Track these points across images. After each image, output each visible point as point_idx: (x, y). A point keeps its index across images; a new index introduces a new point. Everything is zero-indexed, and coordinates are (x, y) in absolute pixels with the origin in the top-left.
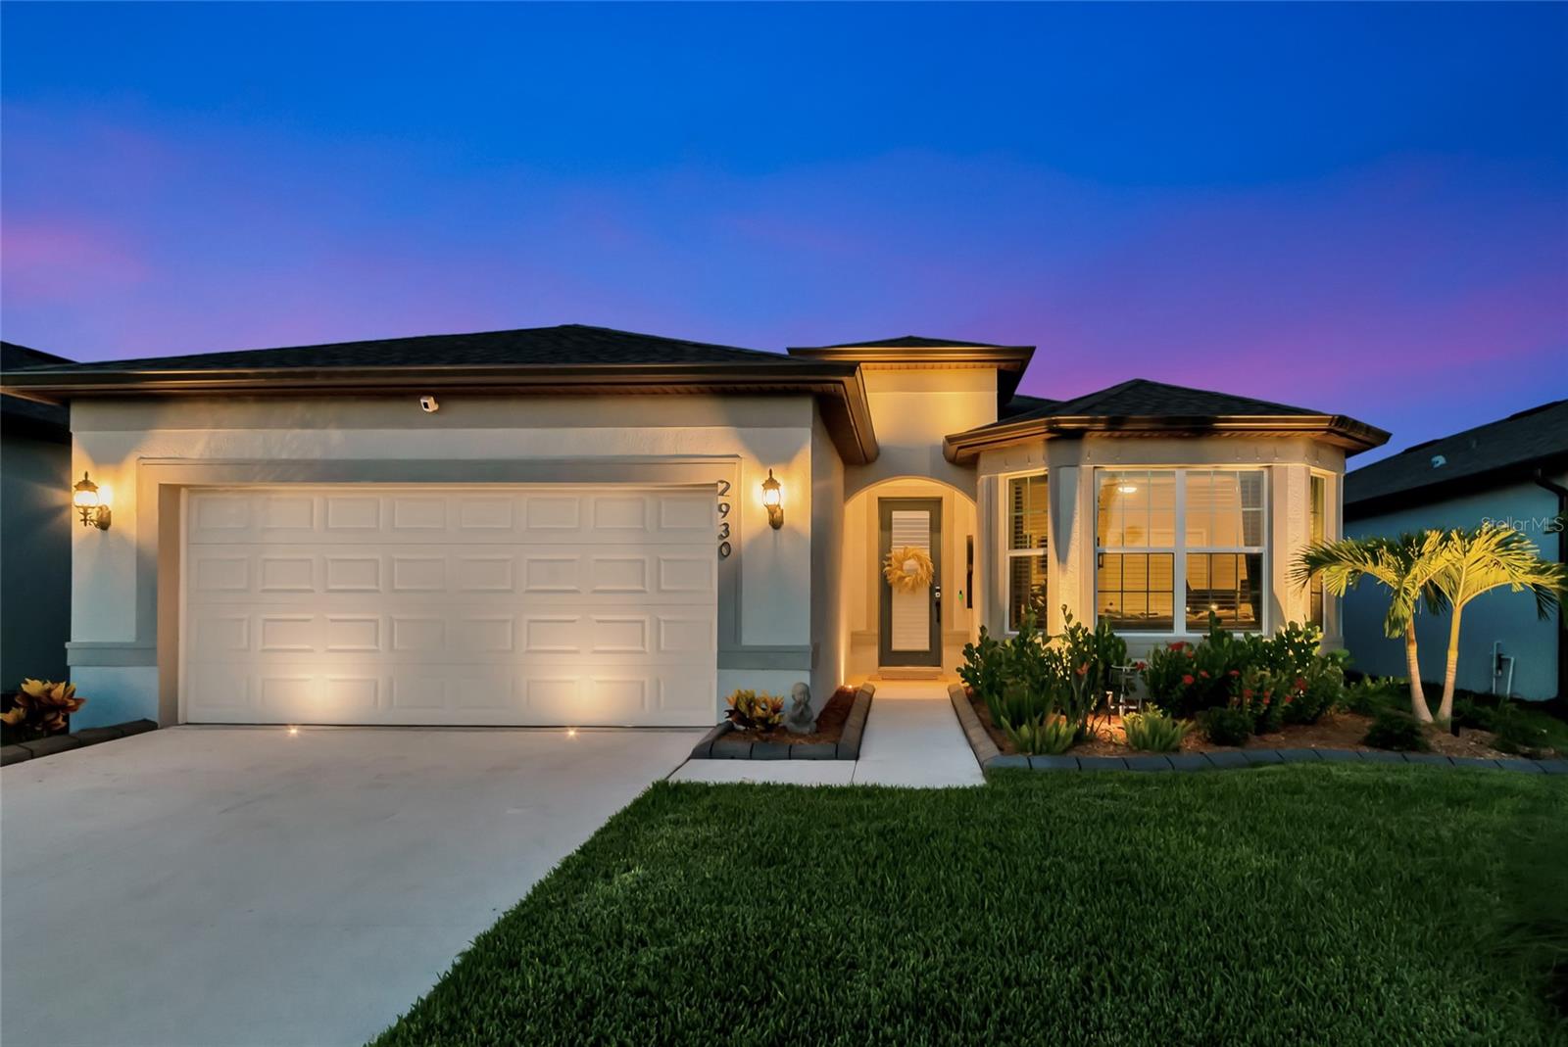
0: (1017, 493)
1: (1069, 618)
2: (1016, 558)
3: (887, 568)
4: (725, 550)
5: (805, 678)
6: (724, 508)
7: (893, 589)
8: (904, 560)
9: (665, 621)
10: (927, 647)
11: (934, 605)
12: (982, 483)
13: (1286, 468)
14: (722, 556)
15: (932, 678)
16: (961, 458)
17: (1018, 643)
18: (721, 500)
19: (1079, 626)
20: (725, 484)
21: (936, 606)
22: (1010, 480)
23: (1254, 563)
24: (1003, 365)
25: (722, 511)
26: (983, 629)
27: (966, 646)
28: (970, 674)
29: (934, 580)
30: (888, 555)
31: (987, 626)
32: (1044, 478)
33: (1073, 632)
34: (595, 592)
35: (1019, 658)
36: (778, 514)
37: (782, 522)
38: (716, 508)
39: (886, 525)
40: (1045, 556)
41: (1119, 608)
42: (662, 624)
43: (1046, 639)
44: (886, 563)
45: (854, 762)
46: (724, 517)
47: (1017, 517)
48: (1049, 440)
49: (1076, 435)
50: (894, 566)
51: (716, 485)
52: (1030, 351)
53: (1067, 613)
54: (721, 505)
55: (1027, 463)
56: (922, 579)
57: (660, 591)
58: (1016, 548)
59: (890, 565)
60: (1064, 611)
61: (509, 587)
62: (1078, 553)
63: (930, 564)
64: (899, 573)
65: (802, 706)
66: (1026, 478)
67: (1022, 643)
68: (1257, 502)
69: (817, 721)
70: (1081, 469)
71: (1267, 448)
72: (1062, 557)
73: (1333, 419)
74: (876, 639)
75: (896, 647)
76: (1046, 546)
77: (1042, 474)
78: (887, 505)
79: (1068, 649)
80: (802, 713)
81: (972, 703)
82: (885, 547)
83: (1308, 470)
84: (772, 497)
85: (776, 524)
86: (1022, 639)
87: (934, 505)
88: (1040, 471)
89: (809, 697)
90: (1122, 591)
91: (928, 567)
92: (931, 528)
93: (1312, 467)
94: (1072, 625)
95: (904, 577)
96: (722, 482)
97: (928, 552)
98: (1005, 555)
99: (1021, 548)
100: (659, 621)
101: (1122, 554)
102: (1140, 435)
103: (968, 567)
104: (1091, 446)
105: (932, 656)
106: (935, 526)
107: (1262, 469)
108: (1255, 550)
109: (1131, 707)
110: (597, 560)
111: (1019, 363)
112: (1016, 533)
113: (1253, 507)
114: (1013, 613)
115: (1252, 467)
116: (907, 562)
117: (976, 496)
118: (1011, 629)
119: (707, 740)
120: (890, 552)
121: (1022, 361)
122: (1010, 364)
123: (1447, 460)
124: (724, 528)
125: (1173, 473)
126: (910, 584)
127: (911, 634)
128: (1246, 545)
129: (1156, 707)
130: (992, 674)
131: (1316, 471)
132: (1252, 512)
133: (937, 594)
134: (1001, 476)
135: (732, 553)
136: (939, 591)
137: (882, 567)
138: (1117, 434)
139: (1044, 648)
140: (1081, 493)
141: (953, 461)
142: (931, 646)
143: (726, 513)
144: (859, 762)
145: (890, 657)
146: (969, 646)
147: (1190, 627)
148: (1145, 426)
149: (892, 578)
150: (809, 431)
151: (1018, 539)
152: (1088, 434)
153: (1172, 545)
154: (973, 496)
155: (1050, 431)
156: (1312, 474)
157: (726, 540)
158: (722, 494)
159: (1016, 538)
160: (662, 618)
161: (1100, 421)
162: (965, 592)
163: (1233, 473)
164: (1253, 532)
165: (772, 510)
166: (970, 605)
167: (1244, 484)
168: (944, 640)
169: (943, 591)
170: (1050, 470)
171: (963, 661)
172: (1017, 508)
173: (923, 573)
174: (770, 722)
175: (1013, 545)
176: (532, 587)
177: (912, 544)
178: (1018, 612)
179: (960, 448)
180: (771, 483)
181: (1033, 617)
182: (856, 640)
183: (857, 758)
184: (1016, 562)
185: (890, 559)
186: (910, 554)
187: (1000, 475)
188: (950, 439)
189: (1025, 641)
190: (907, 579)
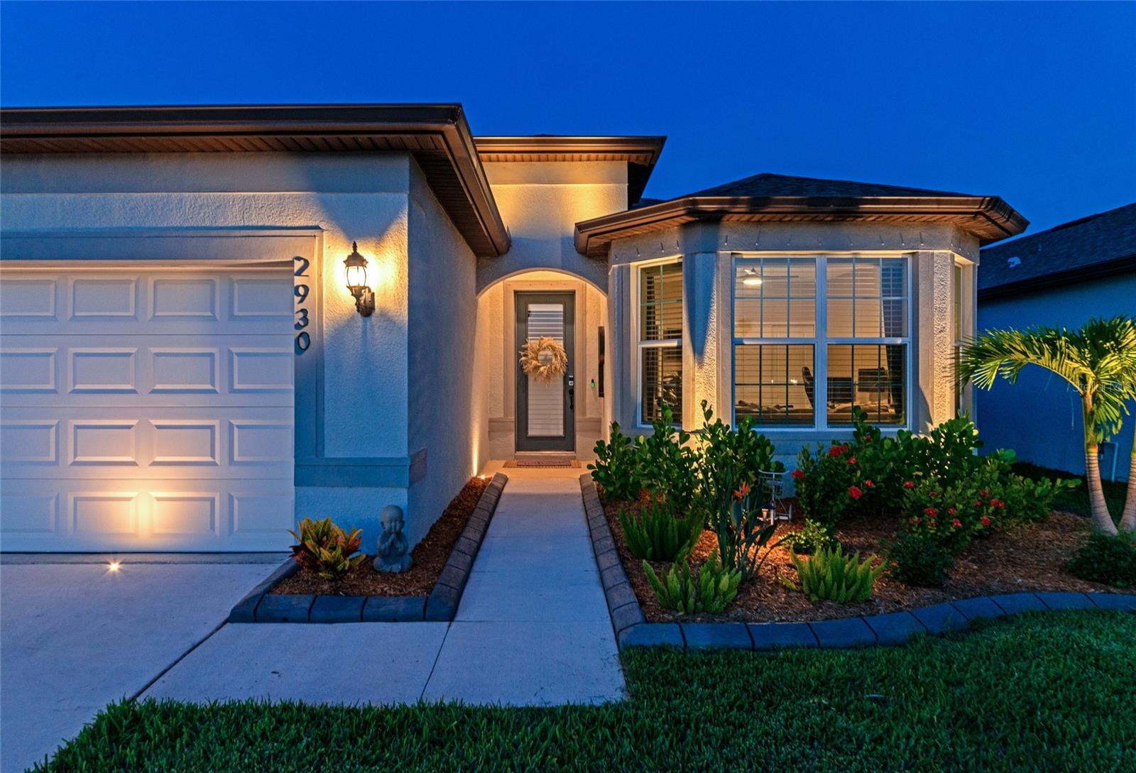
0: (649, 283)
1: (708, 415)
2: (648, 349)
3: (523, 358)
4: (303, 343)
5: (401, 497)
6: (301, 291)
7: (529, 377)
8: (539, 350)
9: (239, 427)
10: (561, 433)
11: (568, 393)
12: (613, 274)
13: (933, 254)
14: (299, 351)
15: (565, 463)
16: (592, 249)
17: (654, 443)
18: (298, 281)
19: (719, 423)
20: (302, 262)
21: (570, 393)
22: (642, 269)
23: (896, 354)
24: (634, 156)
25: (298, 295)
26: (615, 425)
27: (597, 443)
28: (602, 474)
29: (568, 369)
30: (523, 346)
31: (619, 423)
32: (677, 266)
33: (712, 430)
34: (155, 391)
35: (654, 459)
36: (366, 296)
37: (372, 308)
38: (292, 291)
39: (522, 317)
40: (680, 347)
41: (757, 402)
42: (236, 430)
43: (684, 437)
44: (522, 353)
45: (447, 624)
46: (301, 301)
47: (649, 308)
48: (685, 226)
49: (713, 219)
50: (530, 357)
51: (291, 263)
52: (661, 141)
53: (707, 409)
54: (297, 287)
55: (661, 251)
56: (555, 368)
57: (233, 391)
58: (648, 339)
59: (525, 355)
60: (704, 406)
61: (51, 387)
62: (715, 344)
63: (564, 354)
64: (534, 362)
65: (393, 536)
66: (659, 267)
67: (658, 442)
68: (899, 291)
69: (412, 554)
70: (718, 255)
71: (914, 233)
72: (699, 351)
73: (983, 201)
74: (513, 426)
75: (532, 432)
76: (680, 337)
77: (676, 261)
78: (523, 298)
79: (708, 450)
80: (392, 545)
81: (604, 506)
82: (521, 338)
83: (953, 257)
84: (357, 276)
85: (366, 309)
86: (659, 435)
87: (567, 297)
88: (674, 259)
89: (403, 524)
90: (760, 385)
91: (562, 357)
92: (565, 321)
93: (956, 255)
94: (713, 421)
95: (540, 367)
96: (299, 259)
97: (561, 343)
98: (637, 347)
99: (654, 338)
100: (231, 426)
101: (761, 346)
102: (781, 220)
103: (599, 358)
104: (727, 231)
105: (566, 441)
106: (569, 318)
107: (905, 256)
108: (899, 341)
109: (781, 518)
110: (158, 355)
111: (650, 155)
112: (648, 323)
113: (893, 296)
114: (646, 405)
115: (897, 254)
116: (542, 353)
117: (607, 285)
118: (643, 422)
119: (256, 593)
120: (526, 343)
121: (653, 152)
122: (642, 156)
123: (1022, 261)
124: (301, 315)
125: (813, 260)
126: (545, 373)
127: (545, 421)
128: (887, 336)
129: (818, 524)
130: (625, 474)
131: (959, 259)
132: (894, 301)
133: (570, 383)
134: (633, 264)
135: (312, 343)
136: (572, 379)
137: (519, 356)
138: (757, 217)
139: (681, 447)
140: (718, 282)
141: (585, 252)
142: (565, 432)
143: (304, 296)
144: (454, 624)
145: (524, 442)
146: (601, 443)
147: (832, 421)
148: (788, 208)
149: (528, 368)
150: (405, 196)
151: (649, 332)
152: (727, 216)
153: (812, 335)
154: (605, 288)
155: (689, 213)
156: (956, 264)
157: (304, 330)
158: (299, 273)
159: (648, 328)
160: (235, 422)
161: (742, 202)
162: (597, 380)
163: (875, 261)
164: (894, 323)
165: (357, 292)
166: (601, 395)
167: (885, 272)
168: (578, 426)
169: (577, 380)
170: (686, 258)
171: (594, 459)
172: (649, 298)
173: (556, 363)
174: (340, 567)
175: (645, 336)
176: (79, 387)
177: (545, 336)
178: (650, 404)
179: (590, 236)
180: (355, 260)
181: (670, 413)
182: (493, 428)
183: (451, 618)
184: (648, 353)
185: (526, 349)
186: (545, 345)
187: (631, 264)
188: (580, 227)
189: (661, 440)
190: (542, 369)
